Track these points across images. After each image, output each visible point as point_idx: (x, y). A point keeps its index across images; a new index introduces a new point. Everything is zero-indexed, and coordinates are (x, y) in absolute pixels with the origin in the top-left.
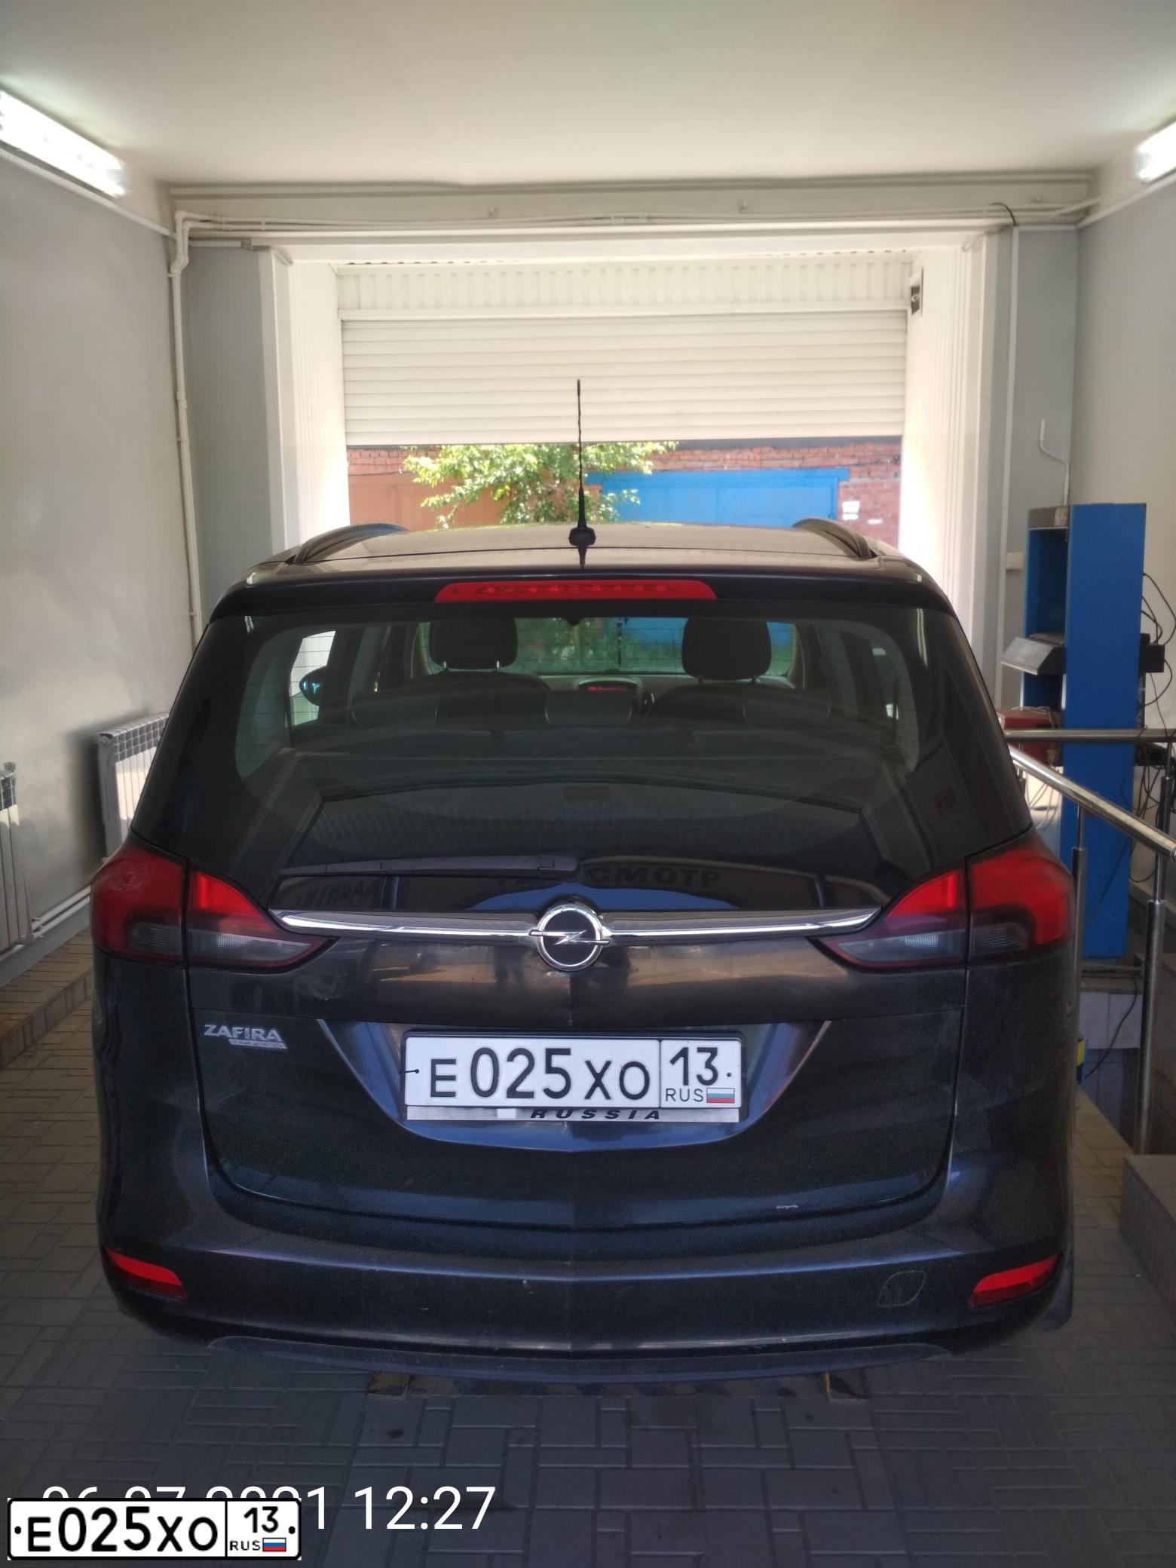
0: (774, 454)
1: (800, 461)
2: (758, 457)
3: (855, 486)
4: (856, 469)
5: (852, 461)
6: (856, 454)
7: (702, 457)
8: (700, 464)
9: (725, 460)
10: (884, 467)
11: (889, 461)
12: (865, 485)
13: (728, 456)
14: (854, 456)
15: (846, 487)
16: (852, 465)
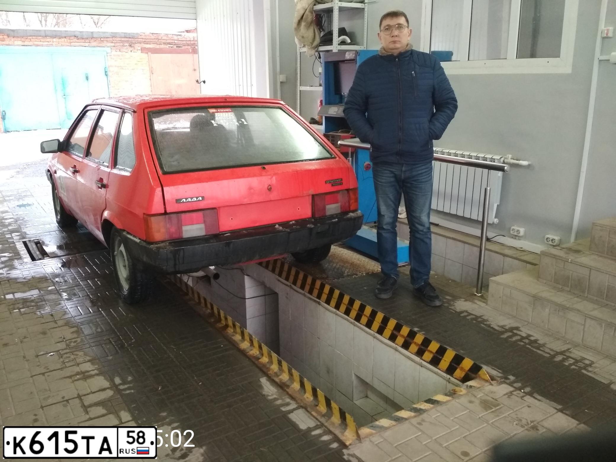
0: (77, 41)
1: (89, 44)
2: (69, 41)
3: (114, 55)
4: (115, 48)
5: (113, 45)
6: (113, 41)
7: (42, 40)
8: (42, 43)
9: (53, 42)
10: (126, 47)
11: (127, 45)
12: (119, 56)
13: (54, 40)
14: (112, 42)
15: (110, 55)
16: (112, 46)
